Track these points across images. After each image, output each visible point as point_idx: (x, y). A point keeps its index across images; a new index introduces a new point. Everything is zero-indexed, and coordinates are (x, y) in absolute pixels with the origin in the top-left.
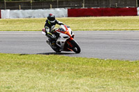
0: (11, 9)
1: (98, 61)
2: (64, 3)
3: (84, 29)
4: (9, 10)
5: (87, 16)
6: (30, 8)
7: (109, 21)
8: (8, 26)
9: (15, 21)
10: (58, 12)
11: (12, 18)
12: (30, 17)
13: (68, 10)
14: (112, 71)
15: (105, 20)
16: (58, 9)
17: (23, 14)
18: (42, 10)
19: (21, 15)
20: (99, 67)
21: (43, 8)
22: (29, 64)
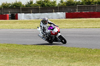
0: (25, 13)
1: (87, 50)
2: (63, 8)
3: (78, 27)
4: (23, 14)
5: (79, 18)
6: (38, 13)
7: (96, 21)
8: (23, 25)
9: (28, 22)
10: (59, 15)
11: (25, 20)
12: (38, 19)
13: (66, 13)
14: (98, 57)
15: (93, 21)
16: (59, 13)
17: (33, 16)
18: (47, 14)
19: (32, 17)
20: (88, 55)
21: (47, 12)
22: (38, 52)
